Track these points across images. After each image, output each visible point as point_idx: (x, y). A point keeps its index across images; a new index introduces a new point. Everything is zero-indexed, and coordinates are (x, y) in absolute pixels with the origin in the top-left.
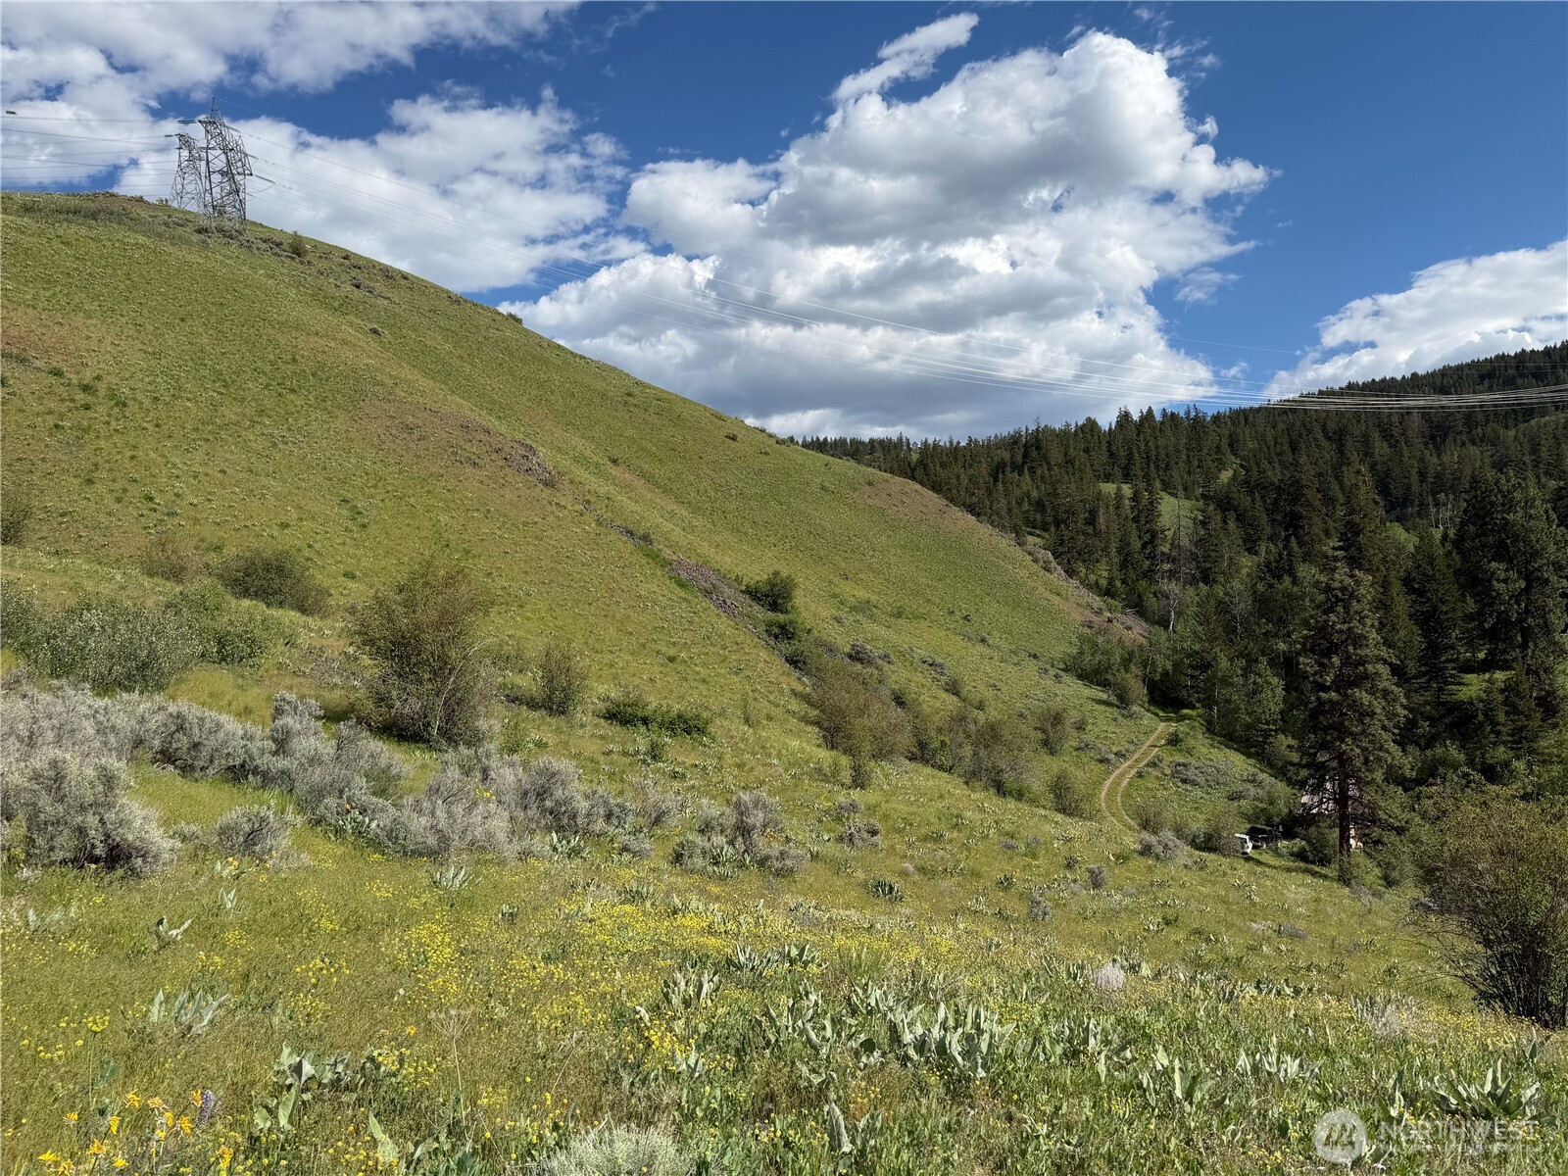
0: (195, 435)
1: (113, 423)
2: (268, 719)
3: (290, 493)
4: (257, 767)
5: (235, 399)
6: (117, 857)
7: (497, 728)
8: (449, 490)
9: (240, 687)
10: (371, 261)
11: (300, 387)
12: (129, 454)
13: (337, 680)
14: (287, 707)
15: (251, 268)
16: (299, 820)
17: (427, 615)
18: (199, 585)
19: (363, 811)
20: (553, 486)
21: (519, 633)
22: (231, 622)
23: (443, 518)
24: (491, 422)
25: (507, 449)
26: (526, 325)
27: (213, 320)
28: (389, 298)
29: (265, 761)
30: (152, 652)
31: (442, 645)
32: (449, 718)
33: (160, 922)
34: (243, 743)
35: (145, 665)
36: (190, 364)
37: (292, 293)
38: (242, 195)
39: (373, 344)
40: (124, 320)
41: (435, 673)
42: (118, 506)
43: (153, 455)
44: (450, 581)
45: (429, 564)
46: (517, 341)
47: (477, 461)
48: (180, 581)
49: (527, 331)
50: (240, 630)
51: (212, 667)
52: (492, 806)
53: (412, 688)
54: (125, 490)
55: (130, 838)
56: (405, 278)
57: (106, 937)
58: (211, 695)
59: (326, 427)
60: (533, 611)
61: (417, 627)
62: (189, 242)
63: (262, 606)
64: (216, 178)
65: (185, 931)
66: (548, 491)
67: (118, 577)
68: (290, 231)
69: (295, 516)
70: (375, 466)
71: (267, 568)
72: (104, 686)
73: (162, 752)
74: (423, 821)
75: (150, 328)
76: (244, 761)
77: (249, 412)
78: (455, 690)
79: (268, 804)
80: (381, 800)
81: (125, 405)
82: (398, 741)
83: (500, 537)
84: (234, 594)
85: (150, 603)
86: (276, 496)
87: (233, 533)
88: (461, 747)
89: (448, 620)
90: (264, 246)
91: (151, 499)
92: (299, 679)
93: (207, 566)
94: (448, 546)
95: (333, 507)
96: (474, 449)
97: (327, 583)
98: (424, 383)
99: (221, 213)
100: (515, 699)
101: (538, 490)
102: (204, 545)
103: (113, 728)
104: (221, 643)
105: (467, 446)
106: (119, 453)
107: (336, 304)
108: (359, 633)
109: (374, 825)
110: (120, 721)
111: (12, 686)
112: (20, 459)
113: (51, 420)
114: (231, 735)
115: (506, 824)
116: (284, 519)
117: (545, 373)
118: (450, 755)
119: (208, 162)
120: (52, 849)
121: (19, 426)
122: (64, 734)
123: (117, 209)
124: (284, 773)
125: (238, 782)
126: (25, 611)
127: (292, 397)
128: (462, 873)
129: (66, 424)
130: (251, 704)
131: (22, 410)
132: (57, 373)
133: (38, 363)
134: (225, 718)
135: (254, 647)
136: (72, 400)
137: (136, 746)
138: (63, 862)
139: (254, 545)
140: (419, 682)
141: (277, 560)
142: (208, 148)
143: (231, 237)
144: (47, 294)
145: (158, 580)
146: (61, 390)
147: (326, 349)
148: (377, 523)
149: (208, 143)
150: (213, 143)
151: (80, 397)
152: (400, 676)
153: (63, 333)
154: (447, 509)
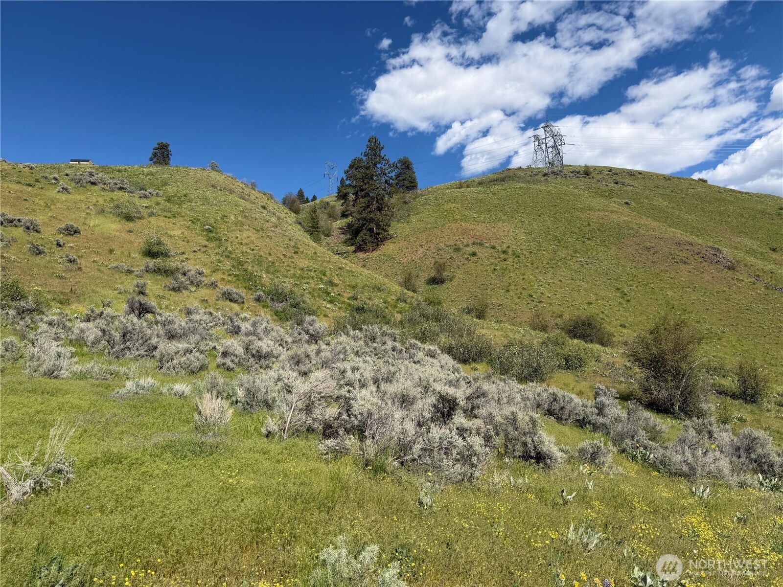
0: (548, 266)
1: (515, 265)
2: (592, 398)
3: (591, 288)
4: (590, 421)
5: (563, 247)
6: (540, 458)
7: (713, 408)
8: (671, 278)
9: (576, 381)
10: (623, 169)
11: (592, 237)
12: (522, 278)
13: (622, 379)
14: (601, 392)
15: (567, 186)
16: (615, 449)
17: (668, 346)
18: (555, 333)
19: (646, 448)
20: (734, 269)
21: (720, 355)
22: (570, 351)
23: (670, 293)
24: (693, 238)
25: (704, 252)
26: (709, 183)
27: (552, 213)
28: (633, 186)
29: (593, 418)
30: (538, 364)
31: (677, 362)
32: (685, 401)
33: (563, 491)
34: (582, 408)
35: (535, 370)
36: (544, 235)
37: (586, 194)
38: (561, 154)
39: (626, 210)
40: (517, 221)
41: (674, 377)
42: (519, 300)
43: (531, 277)
44: (677, 327)
45: (665, 319)
46: (705, 192)
47: (686, 261)
48: (546, 332)
49: (710, 186)
50: (574, 354)
51: (563, 371)
52: (717, 453)
53: (662, 384)
54: (521, 293)
55: (545, 450)
56: (640, 173)
57: (541, 493)
58: (564, 384)
59: (606, 254)
60: (728, 342)
61: (663, 352)
62: (541, 181)
63: (583, 343)
64: (550, 150)
65: (574, 497)
66: (730, 272)
67: (522, 331)
68: (583, 165)
69: (594, 298)
70: (632, 270)
71: (584, 324)
72: (522, 379)
73: (548, 410)
74: (679, 457)
75: (527, 222)
76: (584, 417)
77: (570, 252)
78: (687, 386)
79: (599, 440)
80: (654, 443)
81: (519, 257)
82: (657, 412)
83: (703, 301)
84: (570, 337)
85: (535, 342)
86: (585, 290)
87: (567, 308)
88: (695, 419)
89: (678, 348)
90: (572, 175)
91: (532, 296)
92: (604, 378)
93: (557, 324)
94: (673, 308)
95: (612, 293)
96: (684, 255)
97: (613, 330)
98: (654, 224)
99: (552, 165)
100: (722, 392)
101: (724, 272)
102: (555, 315)
103: (528, 398)
104: (567, 360)
105: (680, 254)
106: (518, 277)
107: (607, 194)
108: (632, 355)
109: (652, 456)
110: (530, 395)
111: (488, 377)
112: (483, 284)
113: (492, 267)
114: (576, 405)
115: (728, 465)
116: (589, 300)
117: (724, 206)
118: (688, 422)
119: (546, 144)
120: (514, 450)
121: (482, 271)
122: (510, 401)
123: (512, 174)
124: (603, 425)
125: (582, 428)
126: (489, 347)
127: (589, 242)
128: (708, 489)
129: (498, 268)
130: (583, 390)
131: (482, 265)
132: (494, 248)
133: (487, 245)
134: (573, 396)
135: (581, 362)
136: (500, 258)
137: (538, 407)
138: (519, 457)
139: (577, 314)
140: (666, 381)
141: (588, 320)
142: (546, 138)
143: (557, 174)
144: (489, 216)
145: (537, 332)
146: (495, 254)
147: (604, 217)
148: (635, 298)
149: (546, 135)
150: (548, 135)
151: (502, 256)
152: (655, 378)
153: (495, 231)
154: (672, 288)
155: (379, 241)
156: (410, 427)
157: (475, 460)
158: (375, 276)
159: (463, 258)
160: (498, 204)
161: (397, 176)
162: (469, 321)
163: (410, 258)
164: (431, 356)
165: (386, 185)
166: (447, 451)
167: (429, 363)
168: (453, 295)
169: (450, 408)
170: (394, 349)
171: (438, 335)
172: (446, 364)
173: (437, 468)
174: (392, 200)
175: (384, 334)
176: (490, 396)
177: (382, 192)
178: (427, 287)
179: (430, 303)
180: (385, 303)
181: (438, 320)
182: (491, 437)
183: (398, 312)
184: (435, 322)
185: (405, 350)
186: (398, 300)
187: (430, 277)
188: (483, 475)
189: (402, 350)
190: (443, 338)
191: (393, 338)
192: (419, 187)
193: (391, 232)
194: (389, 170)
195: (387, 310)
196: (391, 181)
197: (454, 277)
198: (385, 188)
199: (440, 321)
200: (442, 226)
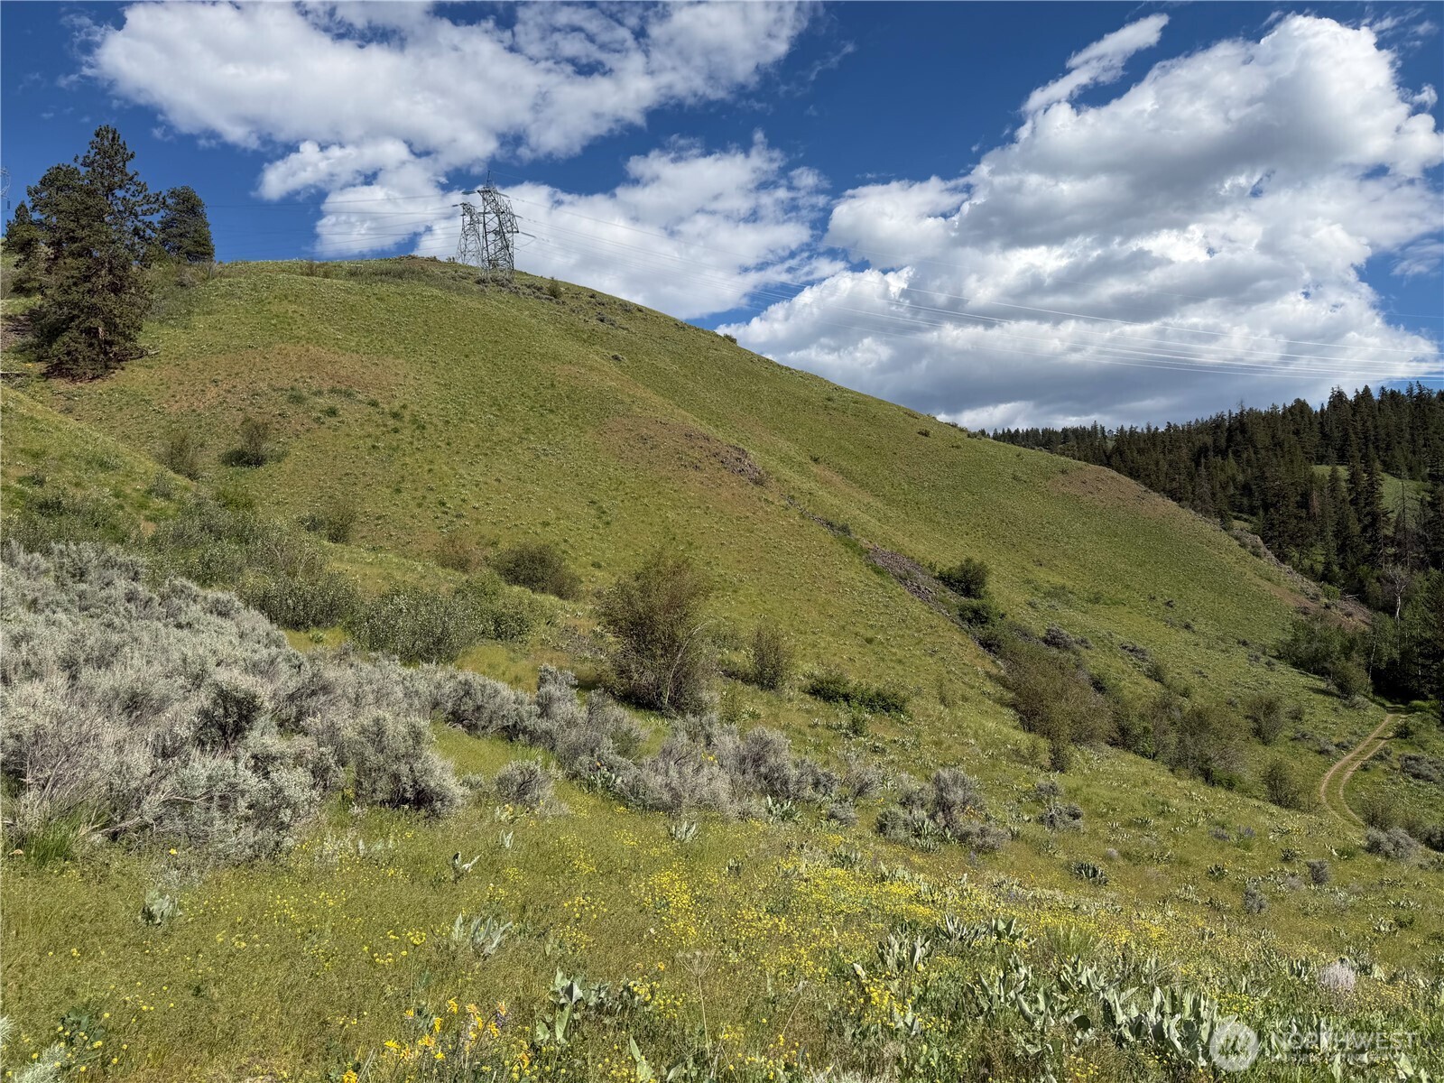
0: (477, 451)
1: (415, 443)
2: (534, 687)
3: (550, 497)
4: (526, 727)
5: (507, 420)
6: (423, 799)
7: (717, 699)
8: (675, 491)
9: (512, 659)
10: (613, 298)
11: (557, 408)
12: (427, 468)
13: (588, 654)
14: (549, 677)
15: (519, 310)
16: (560, 774)
17: (659, 600)
18: (481, 574)
19: (610, 769)
20: (762, 485)
21: (735, 615)
22: (505, 606)
23: (671, 515)
24: (709, 430)
25: (723, 453)
26: (739, 344)
27: (490, 355)
28: (627, 329)
29: (531, 722)
30: (445, 629)
31: (672, 626)
32: (678, 689)
33: (456, 857)
34: (515, 706)
35: (440, 641)
36: (473, 392)
37: (551, 330)
38: (511, 250)
39: (613, 368)
40: (423, 359)
41: (666, 650)
42: (419, 510)
43: (445, 468)
44: (677, 570)
45: (660, 555)
46: (732, 358)
47: (698, 465)
48: (465, 571)
49: (741, 349)
50: (512, 611)
51: (490, 641)
52: (715, 769)
53: (647, 662)
54: (424, 497)
55: (432, 784)
56: (640, 310)
57: (416, 866)
58: (490, 666)
59: (578, 440)
60: (746, 596)
61: (652, 609)
62: (471, 292)
63: (528, 592)
64: (491, 237)
65: (475, 865)
66: (757, 489)
67: (420, 568)
68: (548, 277)
69: (554, 516)
70: (616, 473)
71: (532, 559)
72: (409, 658)
73: (453, 713)
74: (659, 779)
75: (442, 364)
76: (516, 722)
77: (518, 430)
78: (682, 665)
79: (535, 759)
80: (624, 759)
81: (424, 428)
82: (637, 708)
83: (717, 530)
84: (507, 581)
85: (443, 589)
86: (539, 499)
87: (506, 531)
88: (689, 716)
89: (675, 603)
90: (528, 291)
91: (444, 504)
92: (559, 653)
93: (486, 558)
94: (674, 539)
95: (583, 508)
96: (696, 455)
97: (579, 571)
98: (657, 400)
99: (494, 266)
100: (731, 674)
101: (749, 488)
102: (483, 542)
103: (417, 691)
104: (497, 623)
105: (690, 452)
106: (420, 467)
107: (585, 336)
108: (605, 615)
109: (619, 781)
110: (422, 686)
111: (342, 657)
112: (347, 474)
113: (370, 442)
114: (506, 700)
115: (728, 786)
116: (545, 519)
117: (755, 385)
118: (679, 722)
119: (485, 224)
120: (374, 791)
121: (347, 448)
122: (381, 697)
123: (417, 268)
124: (547, 733)
125: (511, 740)
126: (351, 596)
127: (551, 416)
128: (694, 827)
129: (381, 444)
130: (521, 674)
131: (348, 435)
132: (374, 404)
133: (360, 397)
134: (501, 685)
135: (523, 625)
136: (385, 426)
137: (434, 708)
138: (383, 803)
139: (522, 541)
140: (654, 657)
141: (540, 553)
142: (485, 213)
143: (503, 285)
144: (367, 341)
145: (449, 570)
146: (377, 418)
147: (578, 375)
148: (618, 520)
149: (485, 209)
150: (488, 208)
151: (391, 422)
152: (638, 652)
153: (378, 371)
154: (674, 507)
155: (110, 359)
156: (141, 760)
157: (286, 815)
158: (96, 435)
159: (309, 417)
160: (388, 319)
161: (167, 225)
162: (313, 543)
163: (186, 405)
164: (220, 614)
165: (136, 240)
166: (226, 803)
167: (212, 627)
168: (282, 490)
169: (242, 717)
170: (131, 597)
171: (240, 569)
172: (254, 629)
173: (197, 839)
174: (149, 275)
175: (109, 564)
176: (339, 692)
177: (123, 252)
178: (224, 470)
179: (227, 502)
180: (117, 496)
181: (242, 538)
182: (327, 769)
183: (148, 519)
184: (237, 543)
185: (157, 599)
186: (150, 492)
187: (231, 449)
188: (303, 842)
189: (151, 599)
190: (251, 578)
191: (132, 574)
192: (217, 256)
193: (142, 342)
194: (145, 207)
195: (121, 513)
196: (148, 231)
197: (285, 454)
198: (134, 244)
199: (247, 542)
200: (265, 347)
